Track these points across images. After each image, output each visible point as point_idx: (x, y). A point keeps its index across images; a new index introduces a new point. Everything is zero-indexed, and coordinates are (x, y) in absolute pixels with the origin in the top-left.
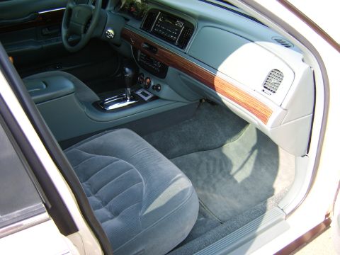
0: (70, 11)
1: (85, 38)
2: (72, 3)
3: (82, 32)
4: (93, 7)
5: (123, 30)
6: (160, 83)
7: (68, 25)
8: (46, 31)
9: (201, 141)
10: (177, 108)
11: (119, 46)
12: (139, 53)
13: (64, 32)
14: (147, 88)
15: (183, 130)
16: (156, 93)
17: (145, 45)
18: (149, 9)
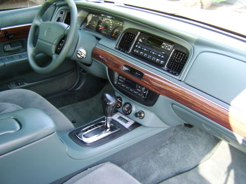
0: (37, 27)
1: (57, 60)
2: (39, 20)
3: (53, 52)
4: (66, 26)
5: (95, 49)
6: (143, 110)
7: (34, 42)
8: (8, 48)
9: (178, 163)
10: (158, 134)
11: (89, 65)
12: (116, 75)
13: (30, 50)
14: (127, 113)
15: (161, 155)
16: (138, 120)
17: (125, 68)
18: (124, 29)
